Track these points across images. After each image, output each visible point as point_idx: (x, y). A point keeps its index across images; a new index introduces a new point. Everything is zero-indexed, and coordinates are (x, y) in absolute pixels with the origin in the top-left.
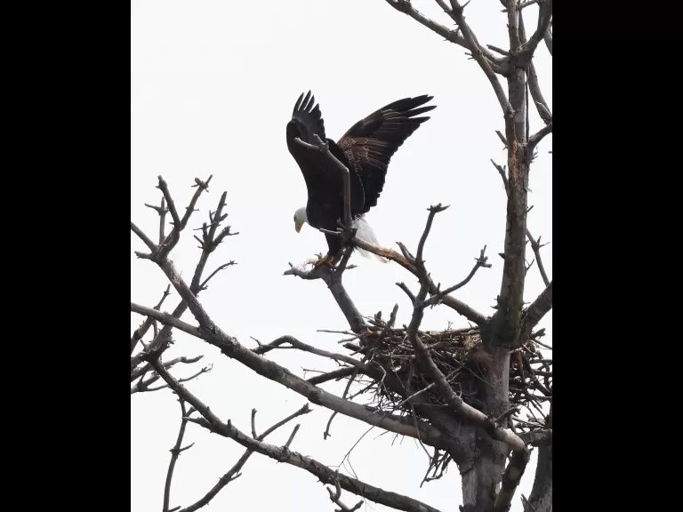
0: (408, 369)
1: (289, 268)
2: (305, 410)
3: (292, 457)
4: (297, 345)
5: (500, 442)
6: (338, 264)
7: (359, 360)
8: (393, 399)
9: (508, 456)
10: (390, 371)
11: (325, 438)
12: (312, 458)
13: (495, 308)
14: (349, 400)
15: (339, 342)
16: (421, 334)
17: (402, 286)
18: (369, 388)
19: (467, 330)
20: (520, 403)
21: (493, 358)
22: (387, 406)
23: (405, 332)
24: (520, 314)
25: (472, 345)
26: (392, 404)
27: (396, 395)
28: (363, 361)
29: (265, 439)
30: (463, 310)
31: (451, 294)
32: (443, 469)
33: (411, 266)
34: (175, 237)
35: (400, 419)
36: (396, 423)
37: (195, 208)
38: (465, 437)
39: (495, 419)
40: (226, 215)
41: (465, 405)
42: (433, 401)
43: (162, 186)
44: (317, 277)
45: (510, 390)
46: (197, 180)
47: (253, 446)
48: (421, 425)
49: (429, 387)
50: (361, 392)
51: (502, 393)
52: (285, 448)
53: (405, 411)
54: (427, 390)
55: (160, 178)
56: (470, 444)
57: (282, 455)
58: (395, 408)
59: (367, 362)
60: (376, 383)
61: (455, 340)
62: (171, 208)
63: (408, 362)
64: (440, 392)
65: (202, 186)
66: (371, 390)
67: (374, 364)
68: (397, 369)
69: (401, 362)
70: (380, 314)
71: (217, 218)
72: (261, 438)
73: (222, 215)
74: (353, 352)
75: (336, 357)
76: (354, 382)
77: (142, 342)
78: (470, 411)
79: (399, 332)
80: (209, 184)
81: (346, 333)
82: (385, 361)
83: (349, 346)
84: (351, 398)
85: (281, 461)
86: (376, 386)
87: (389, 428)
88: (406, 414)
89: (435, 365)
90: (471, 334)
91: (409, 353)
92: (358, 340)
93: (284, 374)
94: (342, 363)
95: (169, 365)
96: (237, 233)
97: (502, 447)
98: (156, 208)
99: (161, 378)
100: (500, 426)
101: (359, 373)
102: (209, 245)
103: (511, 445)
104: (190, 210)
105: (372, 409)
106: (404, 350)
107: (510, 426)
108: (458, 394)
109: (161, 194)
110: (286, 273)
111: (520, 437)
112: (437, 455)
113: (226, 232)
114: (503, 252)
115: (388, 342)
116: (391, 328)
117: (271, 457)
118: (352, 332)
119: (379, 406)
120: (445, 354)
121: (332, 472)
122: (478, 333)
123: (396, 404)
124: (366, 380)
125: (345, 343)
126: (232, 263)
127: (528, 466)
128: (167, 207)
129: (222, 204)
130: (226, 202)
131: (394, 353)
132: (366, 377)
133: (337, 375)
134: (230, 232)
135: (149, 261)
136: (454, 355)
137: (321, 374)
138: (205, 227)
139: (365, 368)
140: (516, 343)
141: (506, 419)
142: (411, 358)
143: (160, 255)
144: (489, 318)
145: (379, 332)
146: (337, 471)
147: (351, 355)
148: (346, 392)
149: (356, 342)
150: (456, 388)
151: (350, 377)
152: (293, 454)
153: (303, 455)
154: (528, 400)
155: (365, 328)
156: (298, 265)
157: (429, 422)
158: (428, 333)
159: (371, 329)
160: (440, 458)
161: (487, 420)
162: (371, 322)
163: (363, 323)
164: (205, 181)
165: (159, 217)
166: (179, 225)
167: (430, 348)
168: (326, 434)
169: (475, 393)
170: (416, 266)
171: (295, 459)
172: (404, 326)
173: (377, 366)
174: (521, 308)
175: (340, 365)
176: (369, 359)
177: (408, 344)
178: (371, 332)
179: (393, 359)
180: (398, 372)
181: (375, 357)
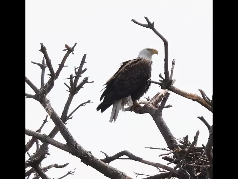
0: (206, 174)
4: (132, 157)
6: (160, 103)
7: (173, 168)
10: (193, 175)
15: (160, 156)
17: (202, 119)
28: (175, 168)
33: (209, 106)
34: (51, 84)
37: (65, 65)
40: (86, 70)
43: (43, 50)
44: (146, 112)
46: (66, 46)
55: (42, 44)
59: (178, 169)
62: (49, 64)
63: (205, 169)
65: (70, 50)
67: (183, 171)
68: (198, 174)
69: (201, 170)
70: (187, 137)
71: (80, 72)
73: (83, 69)
74: (169, 162)
75: (157, 166)
77: (28, 153)
79: (200, 149)
80: (74, 49)
81: (164, 149)
82: (190, 169)
83: (166, 158)
91: (206, 163)
92: (172, 154)
93: (123, 177)
94: (162, 169)
95: (46, 169)
96: (93, 82)
98: (39, 65)
99: (40, 178)
101: (173, 176)
102: (74, 89)
104: (61, 66)
106: (202, 162)
113: (85, 81)
115: (192, 156)
116: (195, 146)
118: (168, 149)
125: (163, 156)
126: (89, 102)
128: (46, 63)
129: (83, 62)
130: (85, 61)
131: (196, 164)
134: (88, 81)
135: (34, 99)
137: (148, 177)
138: (71, 77)
139: (177, 173)
142: (207, 166)
143: (41, 97)
145: (186, 149)
147: (168, 164)
149: (171, 156)
155: (177, 146)
159: (181, 147)
162: (181, 142)
163: (176, 143)
164: (72, 47)
165: (41, 71)
166: (54, 76)
170: (211, 105)
172: (203, 145)
173: (185, 172)
175: (160, 171)
176: (180, 167)
177: (205, 157)
178: (181, 149)
179: (195, 167)
180: (198, 176)
181: (183, 166)
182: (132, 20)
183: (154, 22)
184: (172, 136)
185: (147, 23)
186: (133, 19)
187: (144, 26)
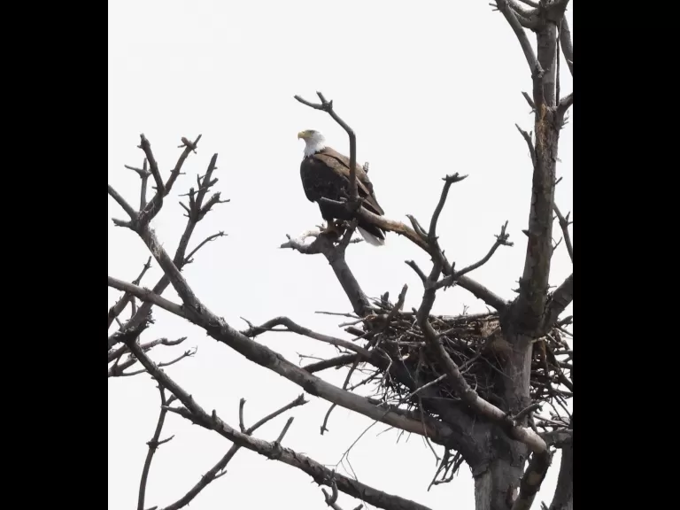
0: (418, 358)
1: (287, 241)
2: (300, 401)
3: (283, 454)
4: (293, 327)
5: (519, 443)
6: (342, 237)
7: (363, 347)
8: (400, 391)
9: (528, 458)
10: (396, 359)
11: (322, 433)
12: (306, 456)
13: (517, 291)
14: (350, 391)
15: (340, 326)
16: (432, 319)
17: (412, 264)
18: (372, 378)
19: (484, 316)
20: (542, 399)
21: (513, 347)
22: (393, 399)
23: (414, 316)
24: (544, 299)
25: (489, 332)
26: (398, 397)
27: (403, 387)
28: (367, 347)
29: (253, 432)
30: (480, 292)
31: (467, 275)
32: (454, 471)
33: (424, 242)
34: (157, 204)
35: (408, 413)
36: (403, 418)
37: (181, 171)
38: (480, 436)
39: (513, 417)
40: (216, 180)
41: (480, 400)
42: (444, 394)
43: (145, 145)
44: (318, 252)
45: (531, 384)
46: (184, 140)
47: (240, 440)
48: (429, 421)
49: (441, 378)
50: (364, 382)
51: (522, 386)
52: (277, 444)
53: (412, 405)
54: (438, 382)
55: (142, 136)
56: (486, 443)
57: (273, 452)
58: (402, 401)
59: (371, 348)
60: (381, 372)
61: (471, 327)
62: (154, 170)
63: (417, 349)
64: (452, 384)
65: (190, 147)
66: (374, 381)
67: (379, 351)
68: (405, 357)
69: (410, 350)
70: (387, 295)
71: (206, 183)
72: (250, 432)
73: (212, 179)
74: (356, 337)
75: (335, 342)
76: (355, 371)
77: (117, 320)
78: (485, 407)
79: (408, 316)
80: (197, 145)
81: (348, 315)
82: (391, 349)
83: (351, 331)
84: (352, 388)
85: (271, 457)
86: (380, 375)
87: (394, 424)
88: (413, 408)
89: (447, 355)
90: (489, 320)
91: (418, 339)
92: (362, 324)
93: (277, 360)
94: (343, 349)
95: (147, 347)
96: (229, 201)
97: (521, 448)
98: (137, 170)
99: (138, 361)
100: (519, 424)
101: (362, 361)
102: (196, 213)
103: (531, 446)
104: (175, 173)
105: (376, 402)
106: (413, 337)
107: (531, 424)
108: (473, 387)
109: (143, 154)
110: (283, 246)
111: (542, 437)
112: (447, 455)
113: (216, 199)
114: (527, 228)
115: (395, 326)
116: (399, 310)
117: (260, 453)
118: (355, 314)
119: (384, 398)
120: (459, 342)
121: (328, 472)
122: (496, 319)
123: (403, 396)
124: (369, 368)
125: (347, 327)
126: (221, 234)
127: (550, 469)
128: (150, 169)
129: (212, 167)
130: (216, 165)
131: (402, 340)
132: (369, 366)
133: (337, 363)
134: (221, 199)
135: (128, 229)
136: (469, 343)
137: (320, 361)
138: (192, 193)
139: (369, 356)
140: (539, 331)
141: (526, 417)
142: (420, 345)
143: (140, 224)
144: (509, 302)
145: (386, 316)
146: (333, 470)
147: (354, 340)
148: (347, 382)
149: (360, 326)
150: (471, 381)
151: (351, 365)
152: (286, 451)
153: (297, 451)
154: (551, 396)
155: (370, 311)
156: (297, 238)
157: (439, 418)
158: (440, 317)
159: (376, 311)
160: (451, 459)
161: (504, 417)
162: (377, 304)
163: (368, 304)
164: (193, 141)
165: (141, 180)
166: (163, 190)
167: (442, 335)
168: (323, 429)
169: (492, 386)
170: (428, 242)
171: (288, 456)
172: (413, 309)
173: (383, 354)
174: (546, 292)
175: (341, 352)
176: (374, 345)
177: (417, 329)
178: (376, 315)
179: (401, 346)
180: (406, 360)
181: (380, 343)
182: (296, 97)
183: (331, 102)
184: (362, 294)
185: (320, 103)
186: (298, 95)
187: (316, 107)
